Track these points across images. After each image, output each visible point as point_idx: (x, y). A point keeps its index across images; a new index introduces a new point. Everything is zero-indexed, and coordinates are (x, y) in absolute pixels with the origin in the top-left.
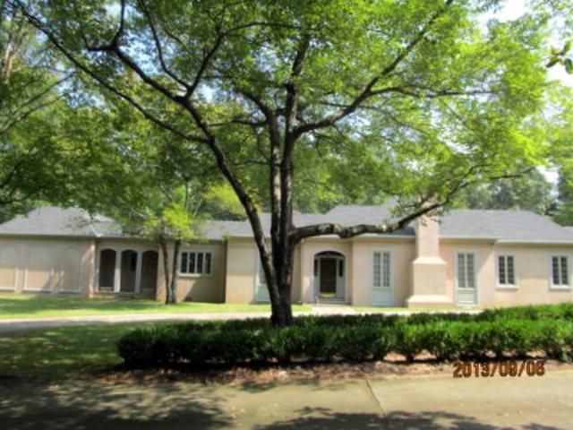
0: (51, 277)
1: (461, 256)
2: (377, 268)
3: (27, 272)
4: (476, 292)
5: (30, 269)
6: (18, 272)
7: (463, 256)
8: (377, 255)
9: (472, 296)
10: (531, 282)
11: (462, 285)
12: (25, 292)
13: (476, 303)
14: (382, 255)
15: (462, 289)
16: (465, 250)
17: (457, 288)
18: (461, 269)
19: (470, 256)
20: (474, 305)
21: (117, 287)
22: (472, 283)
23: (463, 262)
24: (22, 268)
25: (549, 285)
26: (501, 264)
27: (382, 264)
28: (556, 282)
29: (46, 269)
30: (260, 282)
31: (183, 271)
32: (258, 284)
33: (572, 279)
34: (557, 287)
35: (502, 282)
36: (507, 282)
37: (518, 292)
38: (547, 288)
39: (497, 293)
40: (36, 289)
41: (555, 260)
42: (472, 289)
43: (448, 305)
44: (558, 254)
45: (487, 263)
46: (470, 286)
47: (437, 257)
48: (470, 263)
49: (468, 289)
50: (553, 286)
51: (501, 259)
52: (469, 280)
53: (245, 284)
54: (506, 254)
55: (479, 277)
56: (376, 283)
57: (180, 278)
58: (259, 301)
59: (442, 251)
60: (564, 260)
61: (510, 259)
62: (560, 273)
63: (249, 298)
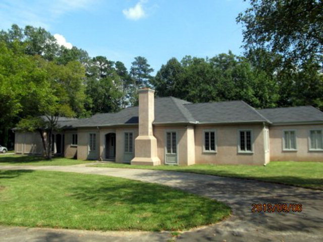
0: (32, 147)
1: (169, 134)
2: (126, 141)
3: (25, 145)
4: (176, 155)
5: (26, 144)
6: (22, 145)
8: (126, 134)
9: (174, 158)
10: (225, 148)
11: (169, 151)
12: (25, 154)
13: (176, 163)
14: (129, 134)
15: (169, 154)
16: (171, 130)
17: (166, 153)
18: (169, 142)
19: (174, 134)
20: (175, 164)
21: (55, 151)
22: (175, 151)
23: (170, 138)
24: (24, 144)
25: (237, 150)
26: (207, 137)
27: (129, 140)
28: (243, 148)
29: (30, 144)
30: (91, 149)
31: (73, 144)
32: (89, 150)
33: (253, 146)
34: (243, 152)
35: (207, 148)
36: (210, 148)
37: (216, 155)
38: (236, 153)
39: (204, 156)
40: (28, 152)
41: (242, 133)
42: (174, 154)
43: (151, 164)
44: (245, 129)
45: (183, 137)
46: (173, 152)
47: (147, 135)
48: (174, 138)
49: (172, 154)
50: (240, 151)
51: (207, 134)
52: (173, 149)
53: (84, 150)
54: (209, 130)
55: (178, 146)
56: (126, 150)
57: (71, 147)
58: (90, 159)
59: (158, 131)
60: (249, 133)
61: (213, 134)
62: (246, 142)
63: (86, 157)
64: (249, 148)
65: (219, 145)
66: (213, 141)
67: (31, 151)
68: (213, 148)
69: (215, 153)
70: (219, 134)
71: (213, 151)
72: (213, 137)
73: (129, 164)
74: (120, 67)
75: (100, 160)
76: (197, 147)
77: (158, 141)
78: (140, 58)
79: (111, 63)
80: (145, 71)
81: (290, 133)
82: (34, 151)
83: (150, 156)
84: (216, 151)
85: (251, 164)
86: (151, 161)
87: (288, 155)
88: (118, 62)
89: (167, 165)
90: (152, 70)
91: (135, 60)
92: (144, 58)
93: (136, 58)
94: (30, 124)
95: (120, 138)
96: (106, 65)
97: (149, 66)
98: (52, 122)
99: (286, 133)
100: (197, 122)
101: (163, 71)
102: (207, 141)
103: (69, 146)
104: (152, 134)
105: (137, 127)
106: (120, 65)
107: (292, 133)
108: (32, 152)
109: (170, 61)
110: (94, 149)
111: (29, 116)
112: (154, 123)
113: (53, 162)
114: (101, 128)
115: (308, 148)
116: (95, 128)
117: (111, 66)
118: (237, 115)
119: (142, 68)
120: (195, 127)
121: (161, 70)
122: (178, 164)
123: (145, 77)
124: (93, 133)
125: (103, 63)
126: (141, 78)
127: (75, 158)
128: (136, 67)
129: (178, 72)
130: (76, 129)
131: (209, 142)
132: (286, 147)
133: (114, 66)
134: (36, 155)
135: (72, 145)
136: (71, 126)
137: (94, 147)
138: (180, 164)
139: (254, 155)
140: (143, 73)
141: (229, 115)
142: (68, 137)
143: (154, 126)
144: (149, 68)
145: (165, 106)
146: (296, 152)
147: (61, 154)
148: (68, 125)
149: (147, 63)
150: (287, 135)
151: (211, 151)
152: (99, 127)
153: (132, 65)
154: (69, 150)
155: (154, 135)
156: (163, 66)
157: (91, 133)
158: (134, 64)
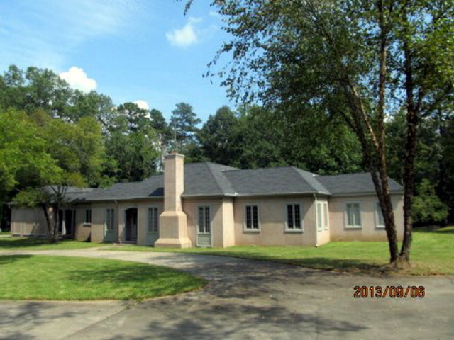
0: (34, 227)
1: (201, 209)
2: (150, 218)
3: (24, 224)
4: (210, 235)
5: (26, 223)
6: (21, 224)
7: (202, 209)
8: (150, 210)
9: (207, 238)
10: (270, 225)
11: (201, 230)
12: (25, 236)
13: (210, 244)
14: (153, 210)
15: (201, 233)
16: (204, 204)
17: (198, 232)
18: (201, 218)
19: (207, 209)
20: (209, 246)
21: (64, 232)
22: (208, 230)
23: (202, 214)
24: (23, 222)
25: (284, 228)
26: (248, 213)
27: (153, 217)
28: (291, 226)
29: (32, 223)
30: (108, 228)
31: (87, 222)
32: (106, 230)
33: (303, 223)
34: (291, 230)
35: (249, 226)
36: (252, 226)
37: (260, 234)
38: (283, 231)
39: (244, 235)
40: (29, 234)
41: (290, 207)
42: (208, 233)
43: (178, 246)
44: (293, 203)
45: (218, 213)
46: (206, 231)
47: (175, 211)
48: (207, 214)
49: (205, 233)
50: (288, 230)
51: (248, 208)
52: (206, 227)
53: (100, 230)
54: (251, 204)
55: (212, 224)
56: (150, 230)
57: (85, 226)
58: (107, 241)
59: (188, 205)
60: (297, 207)
61: (255, 208)
62: (294, 218)
63: (102, 238)
64: (298, 225)
65: (263, 222)
66: (256, 217)
67: (32, 232)
68: (256, 226)
69: (258, 232)
70: (263, 208)
71: (255, 230)
72: (255, 213)
73: (153, 246)
74: (156, 116)
75: (119, 243)
76: (237, 224)
77: (188, 217)
78: (183, 105)
79: (143, 111)
80: (189, 121)
81: (353, 206)
82: (36, 232)
83: (177, 237)
84: (260, 230)
85: (301, 245)
86: (178, 243)
87: (352, 233)
88: (153, 110)
89: (199, 247)
90: (199, 121)
91: (176, 108)
92: (188, 105)
93: (177, 105)
94: (30, 198)
95: (142, 215)
96: (138, 115)
97: (194, 115)
98: (59, 195)
99: (349, 206)
100: (236, 194)
101: (210, 124)
102: (248, 217)
103: (82, 225)
104: (181, 209)
105: (162, 200)
106: (155, 114)
107: (357, 205)
108: (34, 234)
109: (220, 110)
110: (112, 229)
111: (29, 188)
112: (183, 195)
113: (59, 246)
114: (120, 202)
115: (375, 225)
116: (112, 202)
117: (145, 115)
118: (284, 185)
119: (186, 118)
120: (233, 200)
121: (209, 122)
122: (212, 246)
123: (190, 129)
124: (111, 208)
125: (133, 112)
126: (184, 132)
127: (89, 240)
128: (179, 116)
129: (231, 124)
130: (90, 203)
131: (251, 218)
132: (349, 224)
133: (148, 116)
134: (39, 238)
135: (85, 223)
136: (83, 200)
137: (112, 226)
138: (214, 245)
139: (304, 234)
140: (187, 124)
141: (276, 184)
142: (80, 213)
143: (183, 199)
144: (195, 118)
145: (198, 174)
146: (360, 229)
147: (71, 236)
148: (81, 198)
149: (193, 111)
150: (350, 208)
151: (253, 229)
152: (117, 201)
153: (172, 114)
154: (82, 229)
155: (183, 211)
156: (210, 117)
157: (109, 208)
158: (174, 112)
